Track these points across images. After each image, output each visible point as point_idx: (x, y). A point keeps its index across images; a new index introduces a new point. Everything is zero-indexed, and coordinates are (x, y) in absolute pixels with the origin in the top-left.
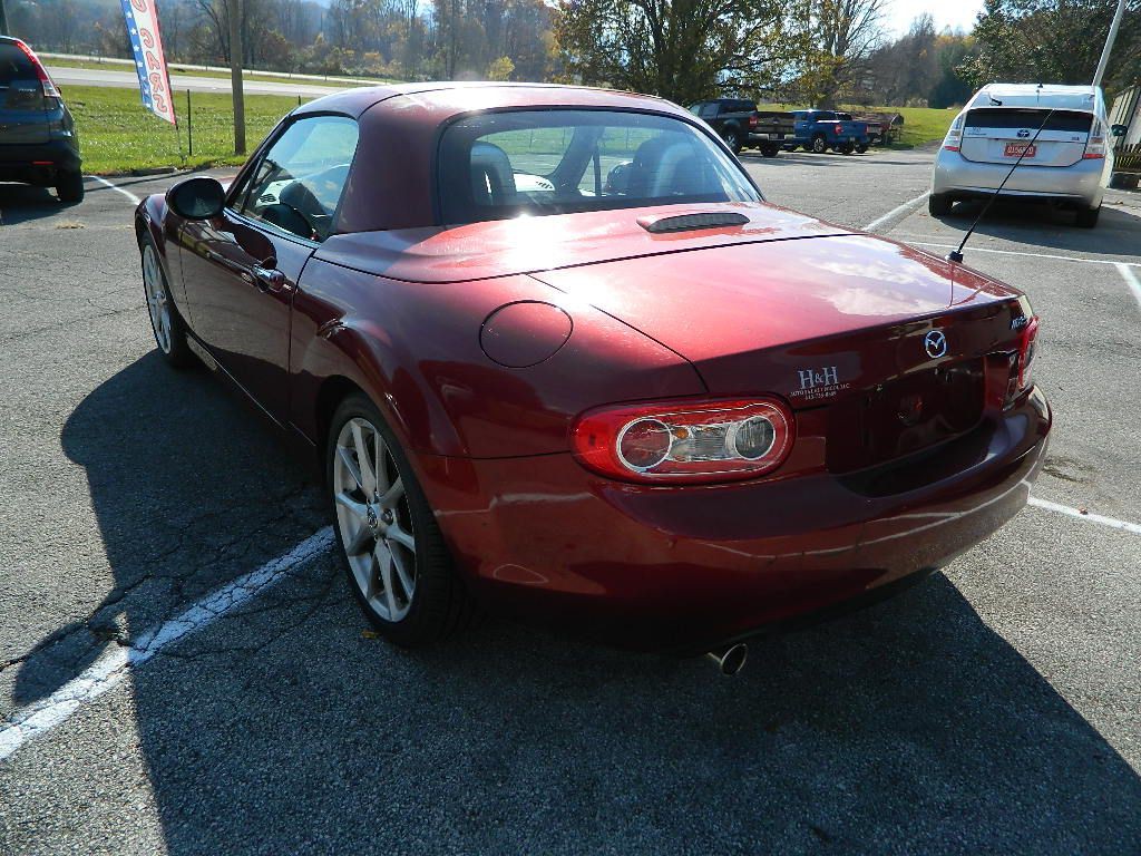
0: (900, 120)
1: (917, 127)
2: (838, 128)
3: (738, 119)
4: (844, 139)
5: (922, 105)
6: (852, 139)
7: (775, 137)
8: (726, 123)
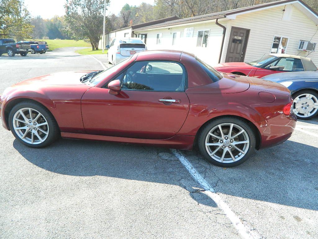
0: (46, 43)
1: (50, 45)
2: (38, 47)
3: (12, 45)
4: (40, 50)
5: (47, 39)
6: (43, 50)
7: (25, 50)
8: (6, 47)
